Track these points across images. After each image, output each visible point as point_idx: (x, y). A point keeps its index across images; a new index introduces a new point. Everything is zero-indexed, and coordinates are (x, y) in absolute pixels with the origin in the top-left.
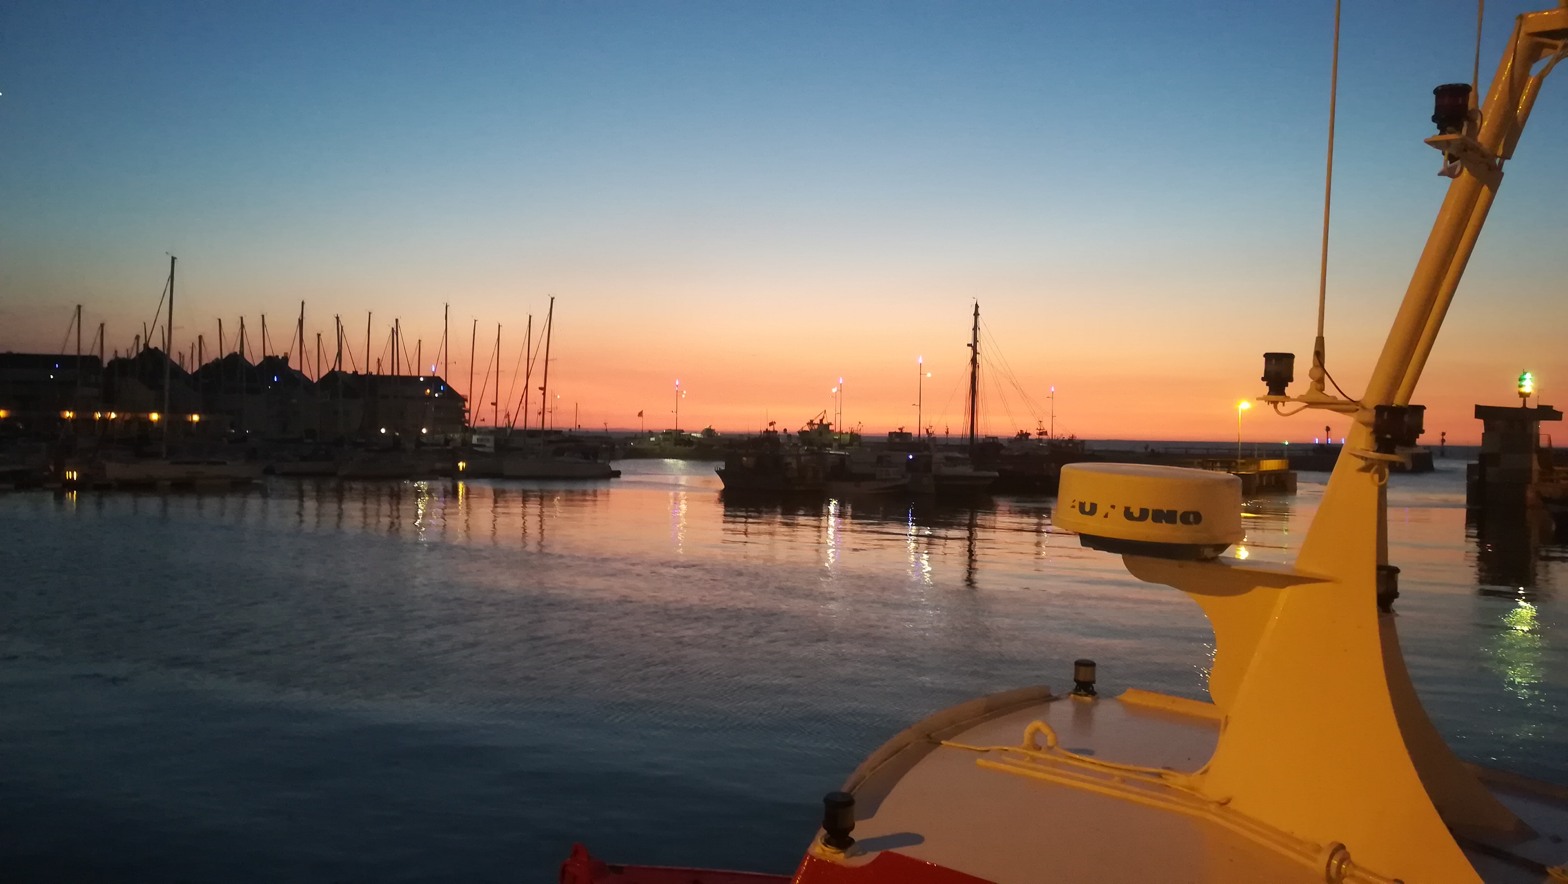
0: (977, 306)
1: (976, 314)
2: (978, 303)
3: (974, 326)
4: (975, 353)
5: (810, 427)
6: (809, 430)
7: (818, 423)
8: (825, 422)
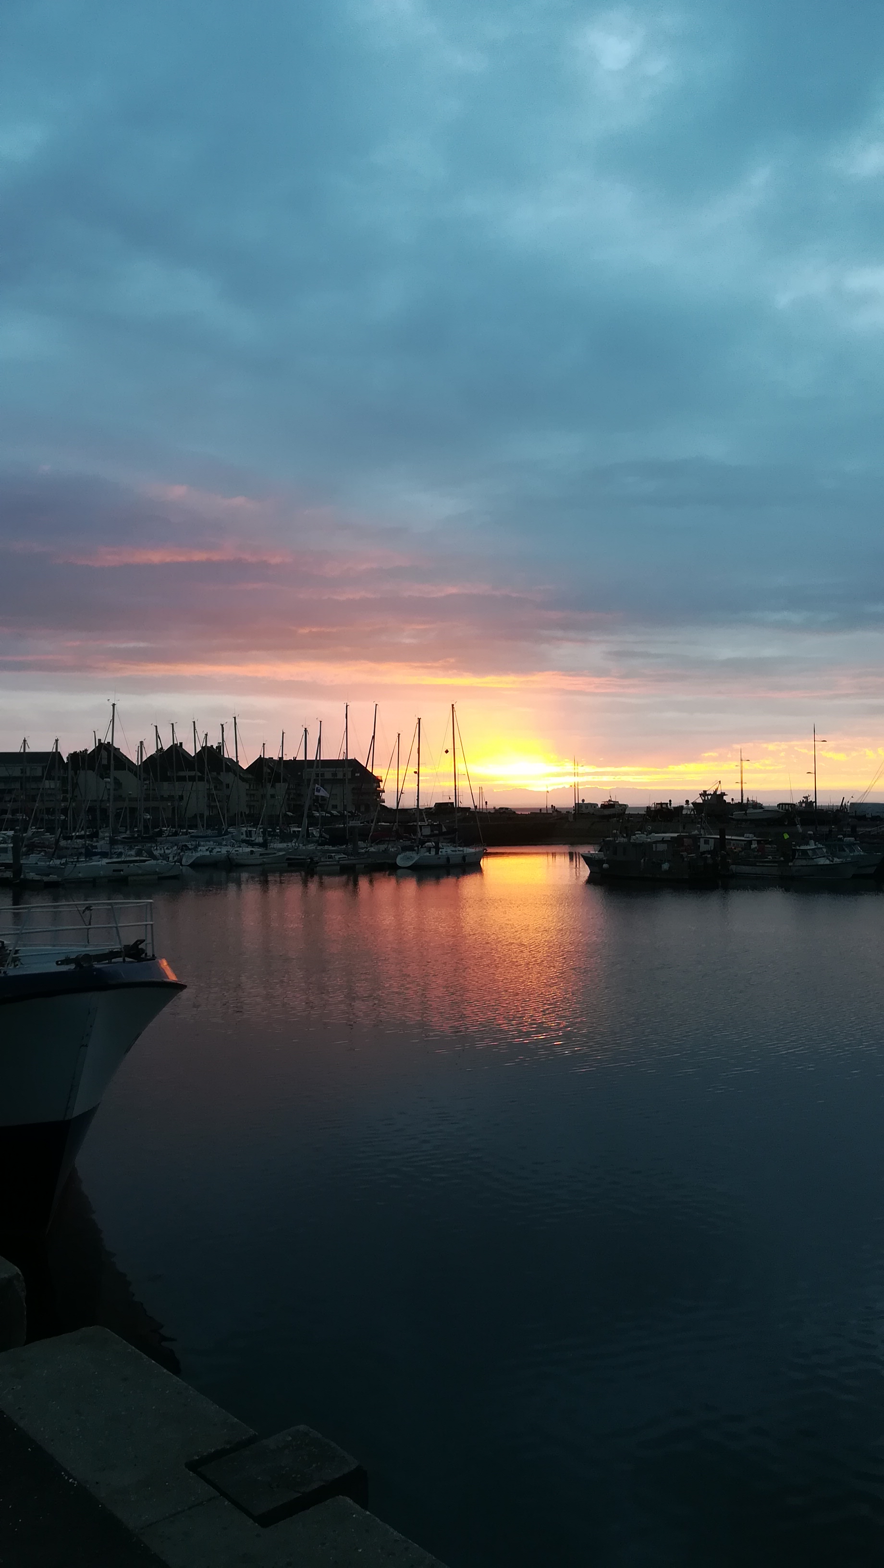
5: (703, 798)
6: (702, 802)
7: (712, 793)
8: (718, 793)
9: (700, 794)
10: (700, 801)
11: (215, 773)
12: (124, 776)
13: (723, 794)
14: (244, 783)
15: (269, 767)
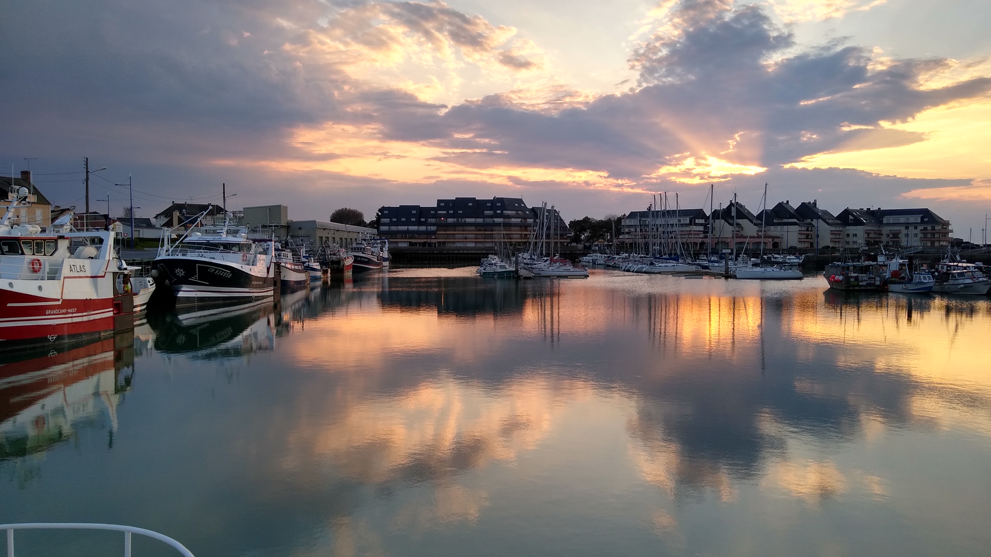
11: (810, 220)
12: (744, 222)
14: (830, 226)
15: (853, 215)
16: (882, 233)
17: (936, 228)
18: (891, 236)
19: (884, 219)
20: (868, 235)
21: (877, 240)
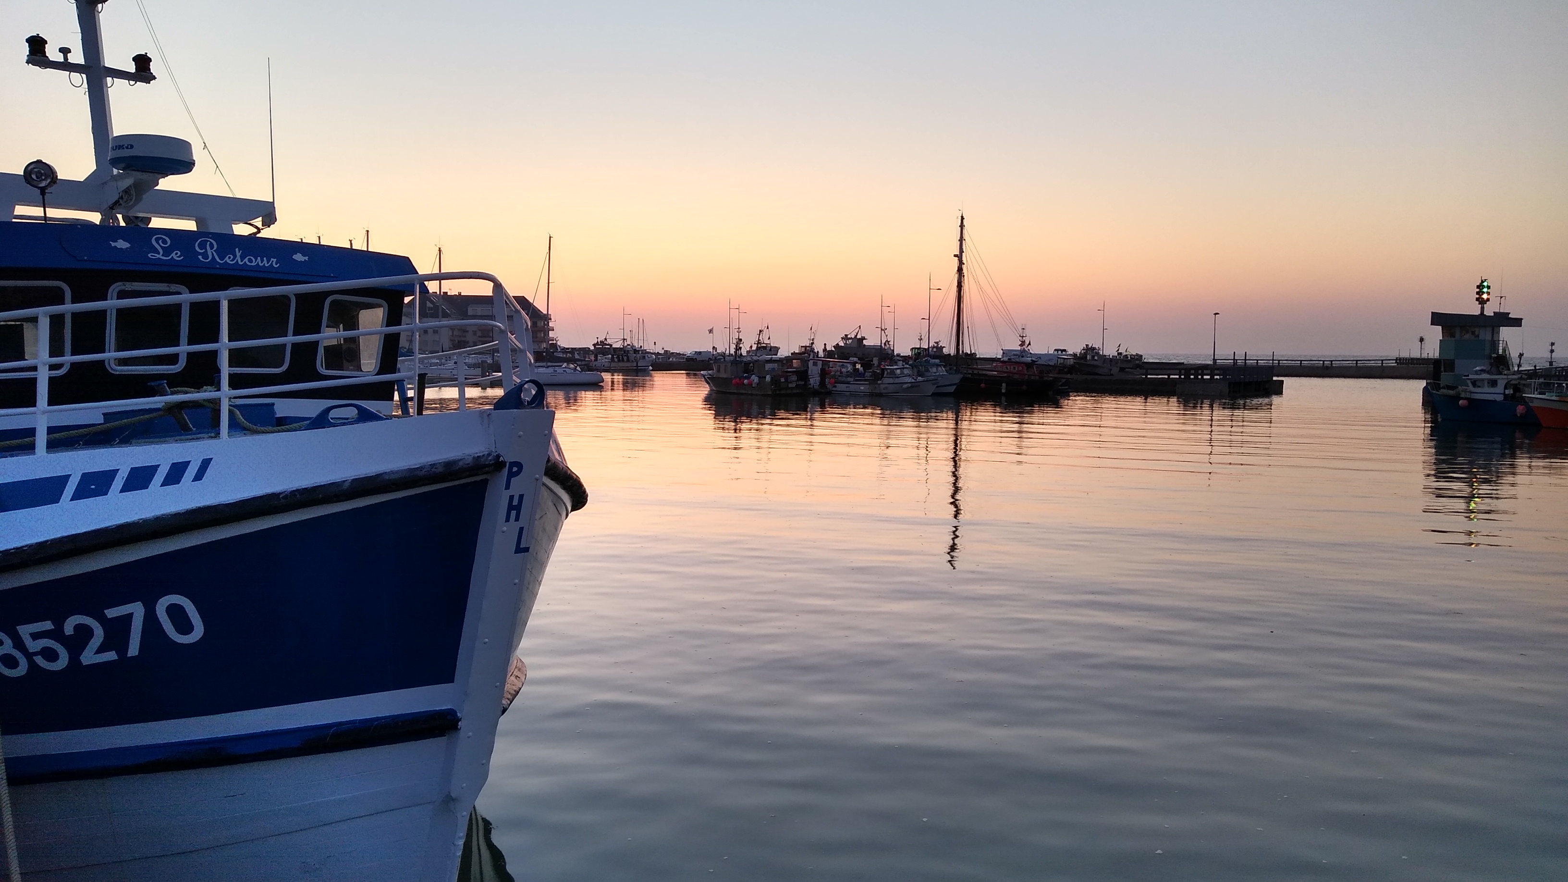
0: (962, 218)
1: (962, 226)
2: (963, 215)
3: (960, 237)
4: (961, 262)
5: (845, 342)
6: (843, 345)
7: (853, 337)
8: (859, 337)
9: (842, 338)
10: (842, 344)
13: (863, 338)
16: (467, 330)
17: (538, 325)
18: (479, 334)
19: (469, 308)
20: (453, 332)
21: (463, 339)
